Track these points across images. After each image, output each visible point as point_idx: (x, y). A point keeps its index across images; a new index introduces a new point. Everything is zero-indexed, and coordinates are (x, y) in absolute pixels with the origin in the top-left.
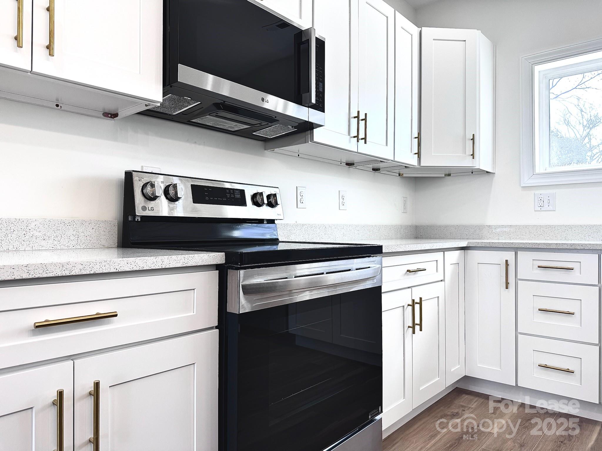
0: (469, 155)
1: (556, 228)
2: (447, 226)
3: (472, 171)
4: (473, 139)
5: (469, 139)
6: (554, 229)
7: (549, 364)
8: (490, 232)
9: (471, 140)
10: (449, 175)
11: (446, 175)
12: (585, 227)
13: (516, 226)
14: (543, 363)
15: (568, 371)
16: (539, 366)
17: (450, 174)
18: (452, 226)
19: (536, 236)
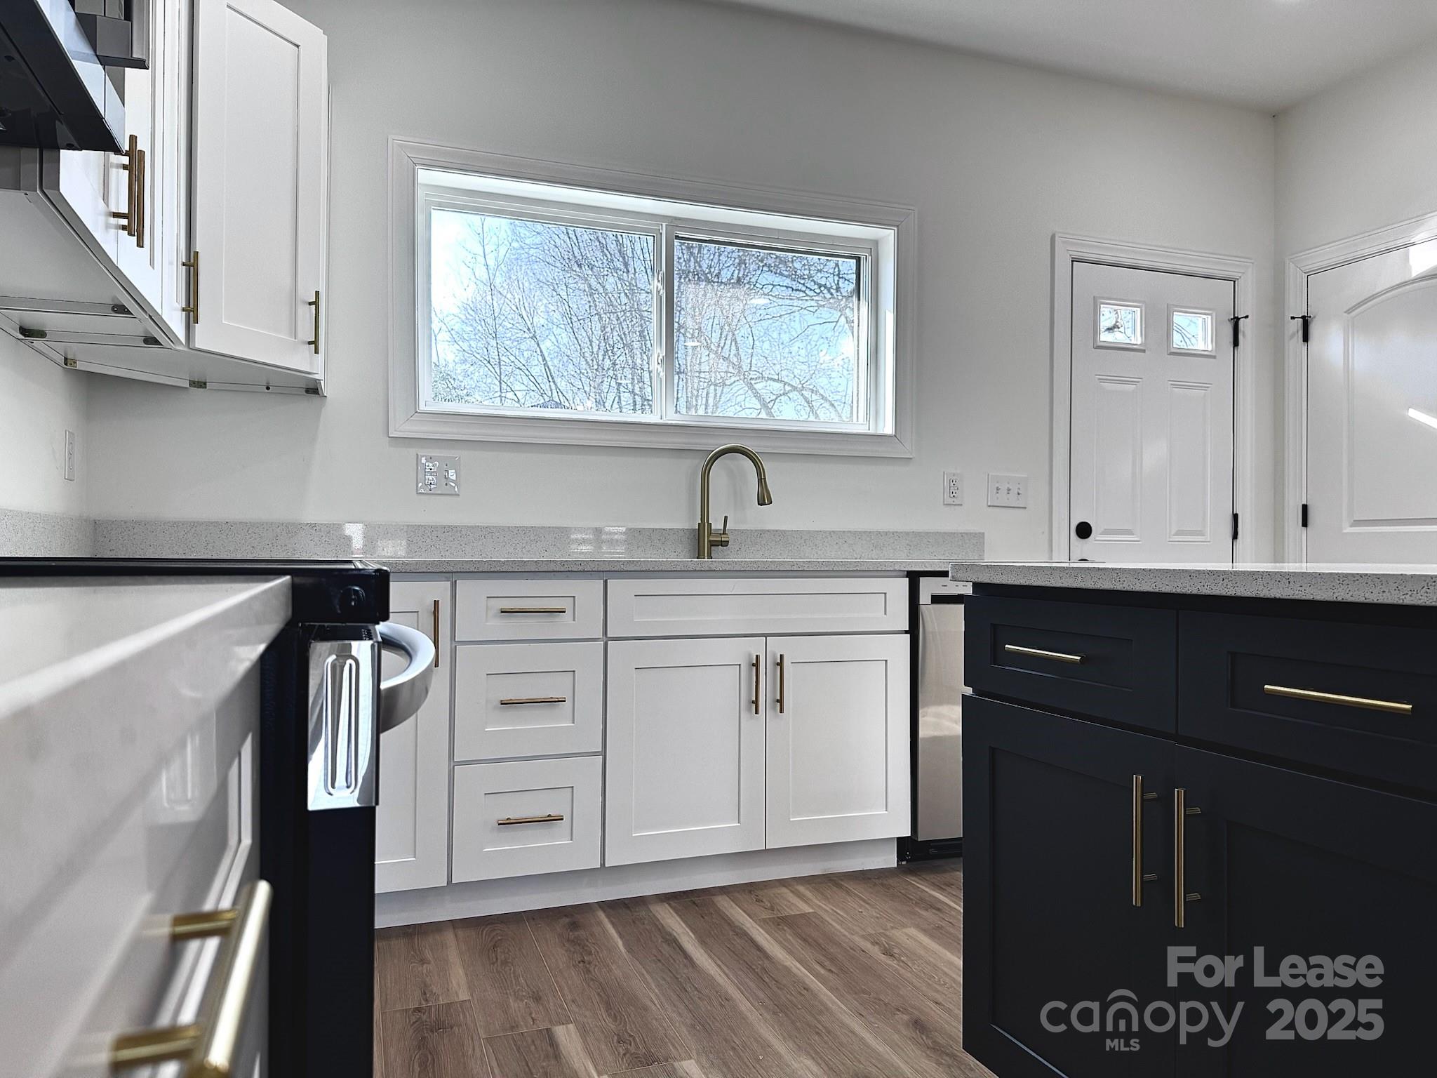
0: (304, 343)
1: (464, 532)
2: (198, 522)
3: (268, 383)
4: (316, 303)
5: (304, 302)
6: (459, 535)
7: (514, 815)
8: (316, 539)
9: (308, 306)
10: (202, 385)
11: (193, 384)
12: (515, 532)
13: (379, 528)
14: (504, 816)
15: (550, 819)
16: (499, 824)
17: (205, 383)
18: (212, 523)
19: (424, 550)
